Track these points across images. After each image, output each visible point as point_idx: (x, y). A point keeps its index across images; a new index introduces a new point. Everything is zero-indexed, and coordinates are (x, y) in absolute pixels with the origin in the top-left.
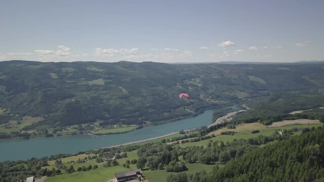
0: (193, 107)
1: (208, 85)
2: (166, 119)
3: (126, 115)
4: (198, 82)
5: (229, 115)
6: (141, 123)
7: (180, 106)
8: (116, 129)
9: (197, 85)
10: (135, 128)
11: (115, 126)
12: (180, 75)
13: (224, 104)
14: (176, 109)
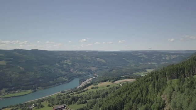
0: (67, 77)
1: (75, 63)
2: (51, 85)
3: (24, 84)
4: (69, 62)
5: (88, 80)
6: (35, 88)
7: (59, 77)
8: (17, 93)
9: (69, 63)
10: (31, 92)
11: (17, 91)
12: (58, 58)
13: (85, 74)
14: (57, 79)
